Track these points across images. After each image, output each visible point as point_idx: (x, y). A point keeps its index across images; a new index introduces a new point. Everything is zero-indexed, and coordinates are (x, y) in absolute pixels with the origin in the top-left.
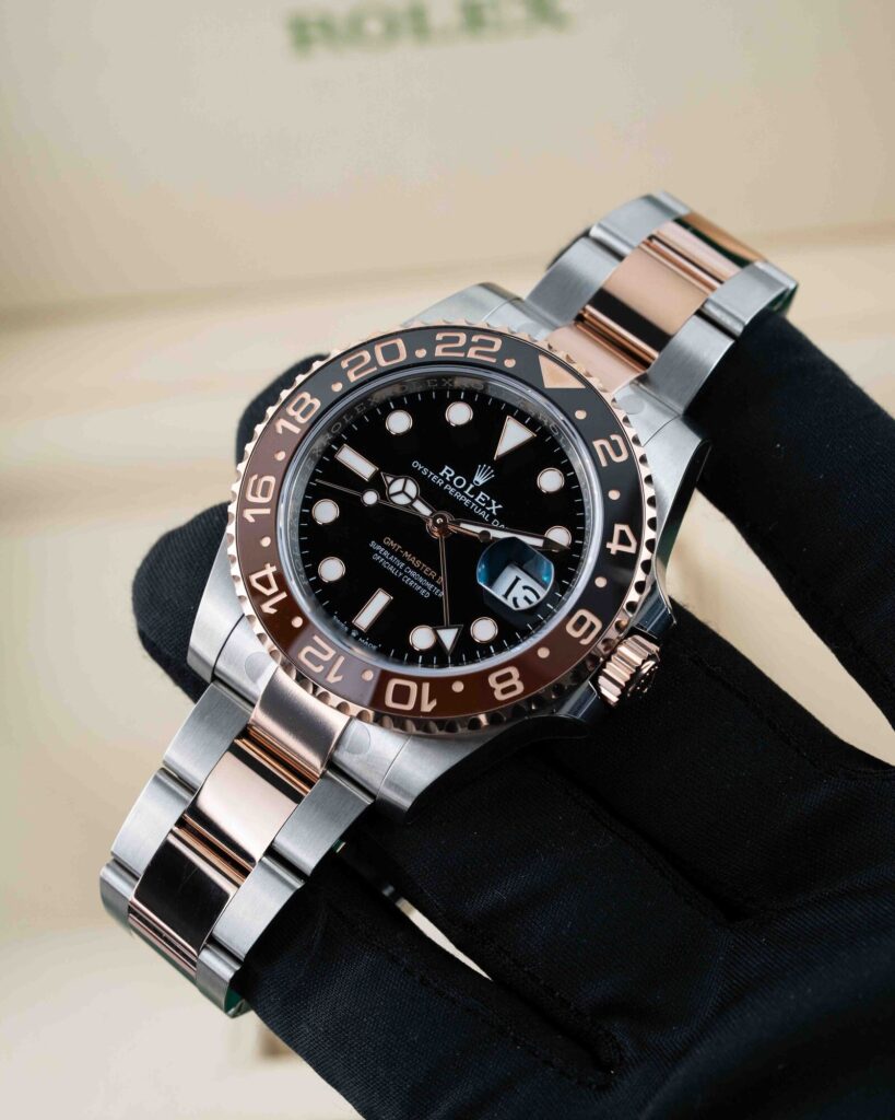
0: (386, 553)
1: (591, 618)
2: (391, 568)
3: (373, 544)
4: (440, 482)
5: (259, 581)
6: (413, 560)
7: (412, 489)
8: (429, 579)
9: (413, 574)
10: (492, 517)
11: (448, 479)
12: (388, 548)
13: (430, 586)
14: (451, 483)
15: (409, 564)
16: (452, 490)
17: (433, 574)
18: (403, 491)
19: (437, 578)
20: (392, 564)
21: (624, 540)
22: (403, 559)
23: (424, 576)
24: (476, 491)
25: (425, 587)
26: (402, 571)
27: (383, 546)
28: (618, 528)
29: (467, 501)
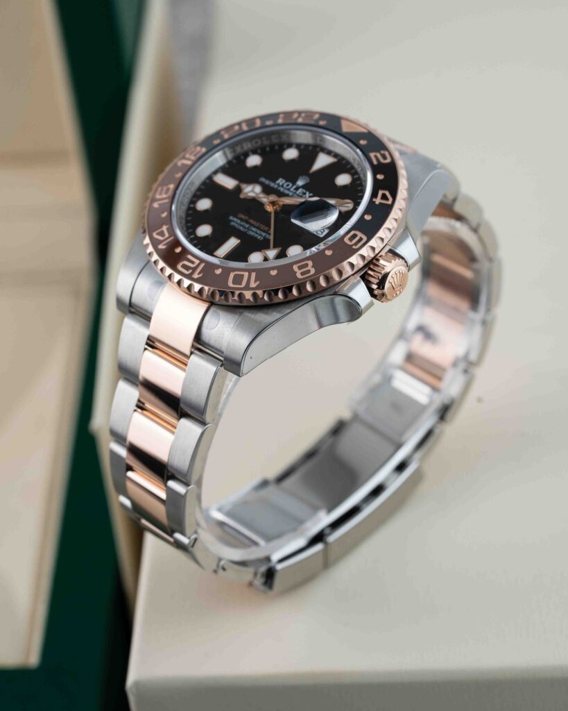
0: (239, 221)
1: (360, 235)
2: (241, 228)
3: (231, 218)
5: (157, 234)
6: (255, 223)
7: (258, 189)
8: (264, 231)
9: (254, 229)
11: (280, 184)
12: (241, 220)
13: (264, 234)
14: (282, 186)
15: (252, 225)
16: (282, 189)
17: (266, 229)
18: (252, 191)
19: (269, 230)
20: (241, 225)
21: (384, 197)
22: (249, 223)
23: (261, 230)
24: (297, 189)
25: (261, 235)
26: (247, 228)
27: (237, 218)
28: (380, 193)
29: (291, 194)
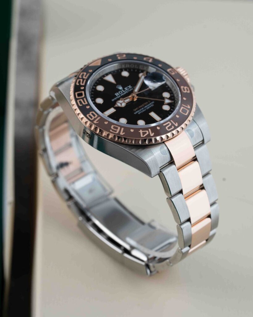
0: (138, 111)
2: (143, 111)
3: (135, 113)
4: (120, 96)
5: (143, 135)
6: (141, 106)
7: (121, 102)
9: (146, 107)
10: (133, 88)
11: (119, 94)
12: (137, 110)
13: (150, 104)
15: (143, 107)
16: (123, 94)
17: (147, 103)
18: (121, 104)
22: (141, 108)
24: (124, 90)
26: (144, 109)
29: (127, 92)
